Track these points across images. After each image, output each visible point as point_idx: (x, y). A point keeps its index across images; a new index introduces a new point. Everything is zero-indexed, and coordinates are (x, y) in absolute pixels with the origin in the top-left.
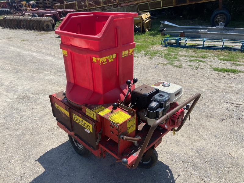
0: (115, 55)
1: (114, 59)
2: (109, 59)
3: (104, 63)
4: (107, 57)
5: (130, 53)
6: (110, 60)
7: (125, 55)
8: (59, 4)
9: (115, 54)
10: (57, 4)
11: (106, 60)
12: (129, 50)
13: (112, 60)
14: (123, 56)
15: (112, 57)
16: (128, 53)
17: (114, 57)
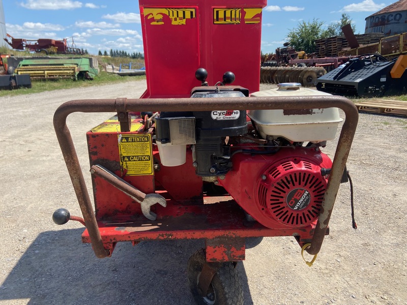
0: (192, 13)
1: (187, 20)
2: (171, 16)
3: (153, 23)
4: (165, 11)
5: (248, 20)
6: (176, 19)
7: (228, 21)
8: (349, 49)
9: (193, 10)
10: (345, 49)
11: (161, 17)
12: (245, 10)
13: (184, 22)
14: (222, 22)
15: (181, 15)
16: (237, 16)
17: (188, 16)
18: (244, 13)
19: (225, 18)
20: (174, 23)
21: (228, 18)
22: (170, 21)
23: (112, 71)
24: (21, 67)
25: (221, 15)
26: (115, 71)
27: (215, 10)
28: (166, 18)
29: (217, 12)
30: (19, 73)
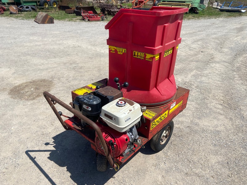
0: (125, 50)
2: (118, 50)
7: (139, 57)
9: (126, 50)
11: (114, 50)
12: (146, 54)
13: (122, 53)
14: (137, 57)
15: (121, 51)
16: (143, 56)
17: (124, 52)
18: (145, 56)
19: (138, 56)
20: (118, 53)
21: (139, 56)
22: (117, 52)
23: (216, 7)
24: (161, 2)
25: (136, 54)
26: (218, 7)
27: (134, 51)
28: (116, 51)
29: (135, 52)
30: (159, 6)
